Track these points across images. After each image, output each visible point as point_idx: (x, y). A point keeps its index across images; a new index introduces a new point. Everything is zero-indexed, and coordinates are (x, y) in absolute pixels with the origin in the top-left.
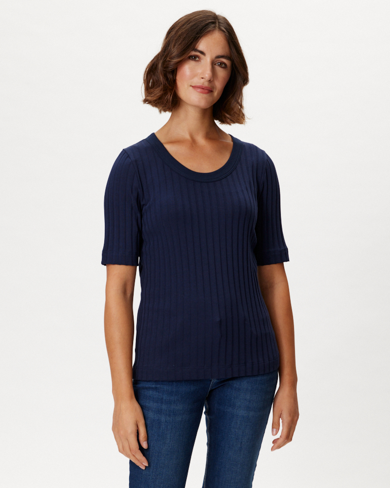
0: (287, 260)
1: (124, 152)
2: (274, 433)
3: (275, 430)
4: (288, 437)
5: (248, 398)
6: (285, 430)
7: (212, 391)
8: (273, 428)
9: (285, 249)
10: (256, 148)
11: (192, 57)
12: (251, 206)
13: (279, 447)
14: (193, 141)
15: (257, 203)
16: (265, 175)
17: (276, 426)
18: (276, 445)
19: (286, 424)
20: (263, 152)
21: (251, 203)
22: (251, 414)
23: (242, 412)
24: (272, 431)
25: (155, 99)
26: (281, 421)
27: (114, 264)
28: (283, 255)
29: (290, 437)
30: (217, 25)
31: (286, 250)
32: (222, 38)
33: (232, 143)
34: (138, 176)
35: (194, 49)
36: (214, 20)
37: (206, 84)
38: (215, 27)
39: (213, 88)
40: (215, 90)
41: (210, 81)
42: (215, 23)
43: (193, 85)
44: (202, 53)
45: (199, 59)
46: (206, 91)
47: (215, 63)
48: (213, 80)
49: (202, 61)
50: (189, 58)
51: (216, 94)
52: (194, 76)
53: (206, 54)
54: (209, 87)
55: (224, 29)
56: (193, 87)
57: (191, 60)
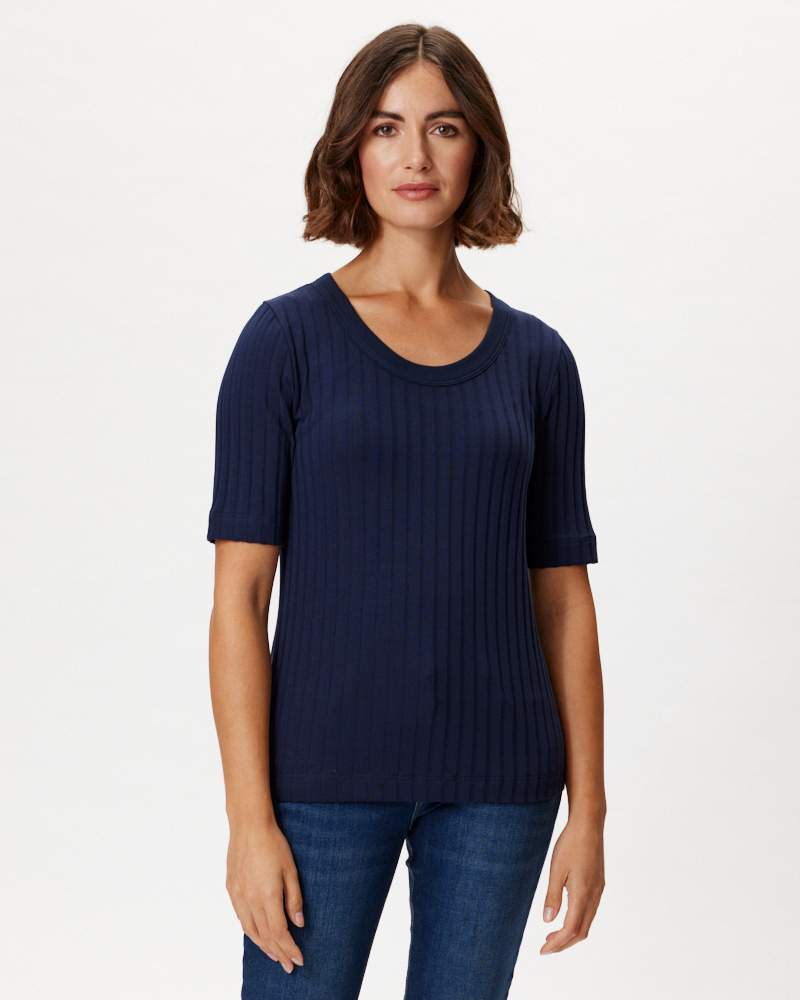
0: (595, 560)
1: (267, 307)
2: (548, 917)
3: (549, 912)
4: (580, 928)
5: (492, 834)
6: (574, 914)
7: (418, 820)
8: (546, 906)
9: (590, 537)
10: (540, 324)
12: (521, 441)
13: (559, 948)
14: (412, 300)
15: (533, 436)
16: (556, 379)
17: (553, 903)
18: (552, 942)
19: (576, 901)
20: (554, 334)
21: (520, 437)
22: (498, 867)
23: (477, 864)
24: (545, 912)
25: (321, 228)
26: (565, 892)
27: (237, 539)
28: (584, 550)
29: (583, 930)
31: (592, 539)
32: (432, 76)
33: (491, 309)
34: (293, 359)
35: (376, 113)
36: (413, 44)
37: (419, 179)
38: (414, 59)
39: (438, 182)
40: (442, 187)
41: (424, 169)
42: (415, 49)
43: (396, 187)
44: (396, 117)
45: (397, 130)
46: (423, 194)
47: (430, 131)
48: (433, 166)
49: (402, 132)
50: (375, 131)
51: (446, 193)
52: (393, 167)
53: (406, 118)
54: (426, 184)
55: (435, 58)
56: (396, 190)
57: (382, 136)
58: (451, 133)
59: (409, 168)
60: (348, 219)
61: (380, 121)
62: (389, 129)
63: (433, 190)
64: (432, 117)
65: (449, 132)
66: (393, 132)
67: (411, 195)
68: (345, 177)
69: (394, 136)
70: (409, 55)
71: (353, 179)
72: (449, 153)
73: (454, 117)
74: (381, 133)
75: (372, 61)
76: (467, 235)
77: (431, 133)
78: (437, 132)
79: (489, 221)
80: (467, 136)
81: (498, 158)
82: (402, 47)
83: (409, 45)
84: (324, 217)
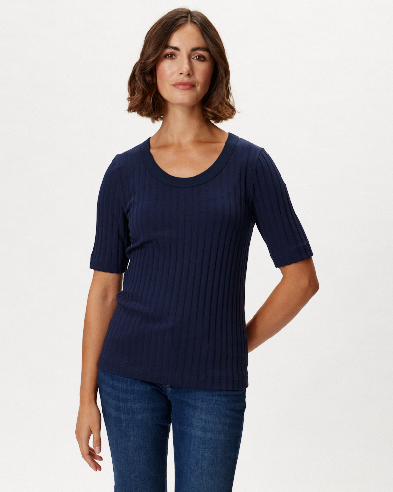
11: (168, 55)
25: (136, 104)
30: (189, 19)
32: (194, 30)
35: (167, 46)
36: (186, 15)
37: (186, 79)
38: (186, 21)
39: (195, 82)
40: (197, 85)
41: (189, 74)
42: (186, 17)
43: (174, 83)
44: (176, 49)
45: (176, 56)
46: (188, 87)
47: (193, 57)
48: (193, 74)
49: (178, 57)
50: (165, 56)
51: (199, 88)
52: (173, 74)
53: (181, 49)
54: (189, 82)
55: (196, 21)
56: (174, 85)
57: (168, 59)
58: (202, 59)
59: (181, 74)
60: (149, 100)
61: (168, 51)
62: (172, 56)
63: (192, 86)
64: (194, 50)
65: (201, 58)
66: (174, 57)
67: (181, 87)
68: (149, 78)
69: (174, 58)
70: (184, 19)
71: (153, 80)
72: (201, 69)
73: (204, 51)
74: (168, 57)
75: (166, 22)
76: (209, 112)
77: (193, 58)
78: (196, 58)
79: (220, 106)
80: (209, 61)
81: (224, 75)
82: (180, 16)
83: (184, 15)
84: (137, 98)
